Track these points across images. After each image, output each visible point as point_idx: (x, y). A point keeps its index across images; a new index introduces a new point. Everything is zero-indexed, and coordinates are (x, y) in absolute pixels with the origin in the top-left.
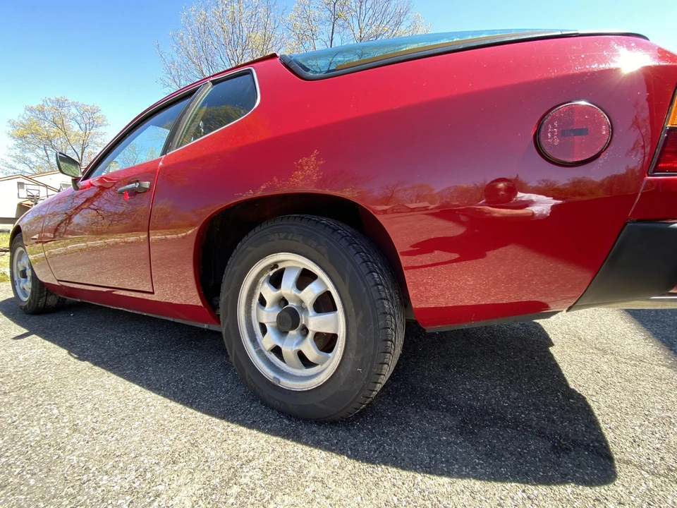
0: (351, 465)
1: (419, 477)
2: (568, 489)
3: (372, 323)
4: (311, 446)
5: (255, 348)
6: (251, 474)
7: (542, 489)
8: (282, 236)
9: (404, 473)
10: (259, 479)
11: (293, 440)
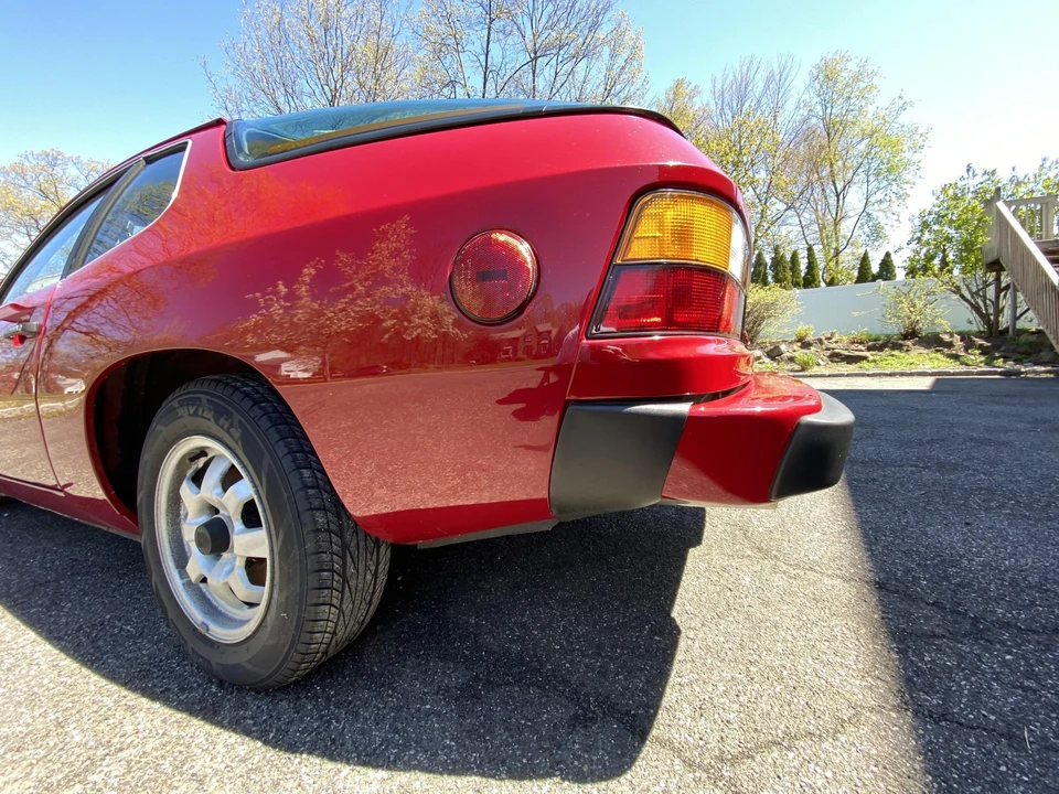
1: (346, 770)
2: (546, 786)
3: (296, 547)
5: (182, 578)
6: (110, 768)
7: (508, 786)
8: (192, 410)
9: (328, 766)
10: (115, 777)
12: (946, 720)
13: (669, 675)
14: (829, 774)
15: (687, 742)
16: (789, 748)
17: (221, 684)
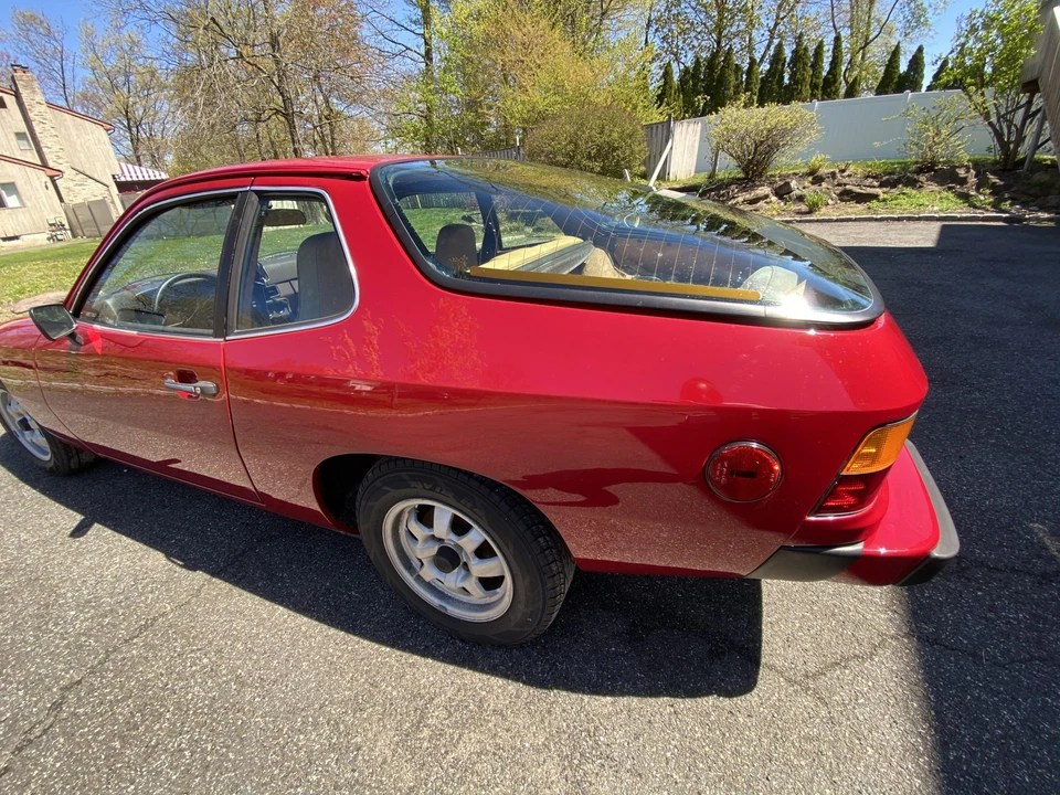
0: (527, 691)
1: (586, 698)
2: (710, 701)
4: (487, 673)
5: (412, 576)
6: (437, 713)
7: (689, 702)
9: (574, 696)
10: (445, 719)
11: (470, 668)
12: (937, 644)
13: (761, 616)
14: (870, 684)
15: (784, 666)
16: (845, 667)
17: (463, 641)
